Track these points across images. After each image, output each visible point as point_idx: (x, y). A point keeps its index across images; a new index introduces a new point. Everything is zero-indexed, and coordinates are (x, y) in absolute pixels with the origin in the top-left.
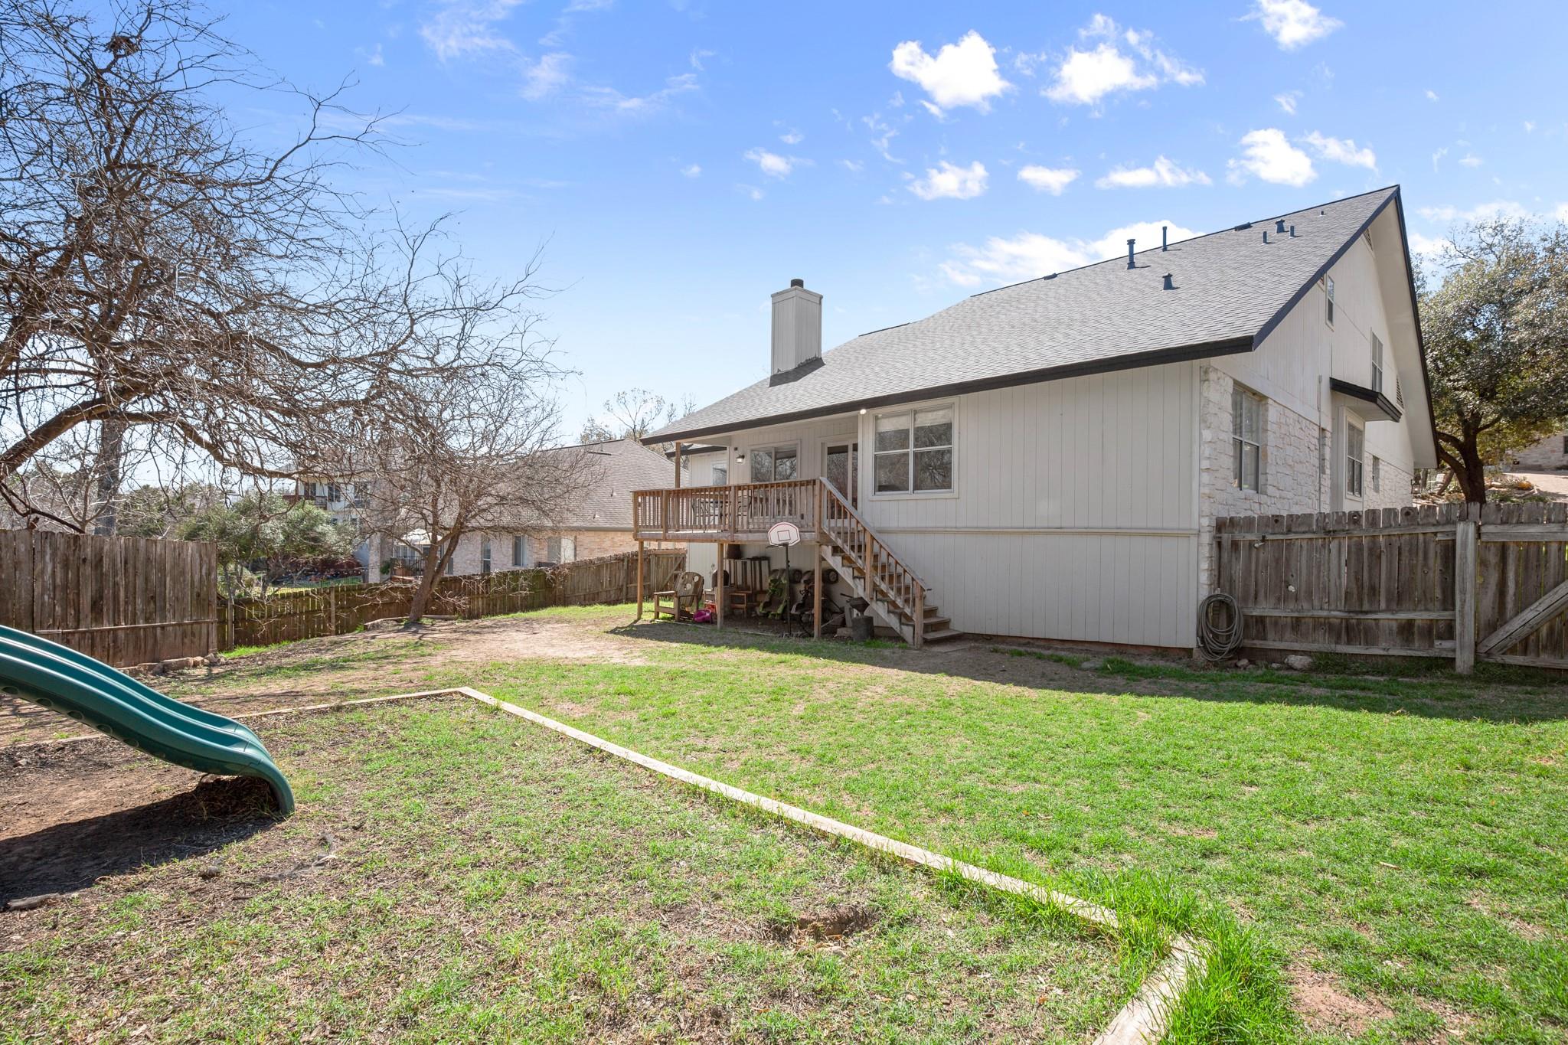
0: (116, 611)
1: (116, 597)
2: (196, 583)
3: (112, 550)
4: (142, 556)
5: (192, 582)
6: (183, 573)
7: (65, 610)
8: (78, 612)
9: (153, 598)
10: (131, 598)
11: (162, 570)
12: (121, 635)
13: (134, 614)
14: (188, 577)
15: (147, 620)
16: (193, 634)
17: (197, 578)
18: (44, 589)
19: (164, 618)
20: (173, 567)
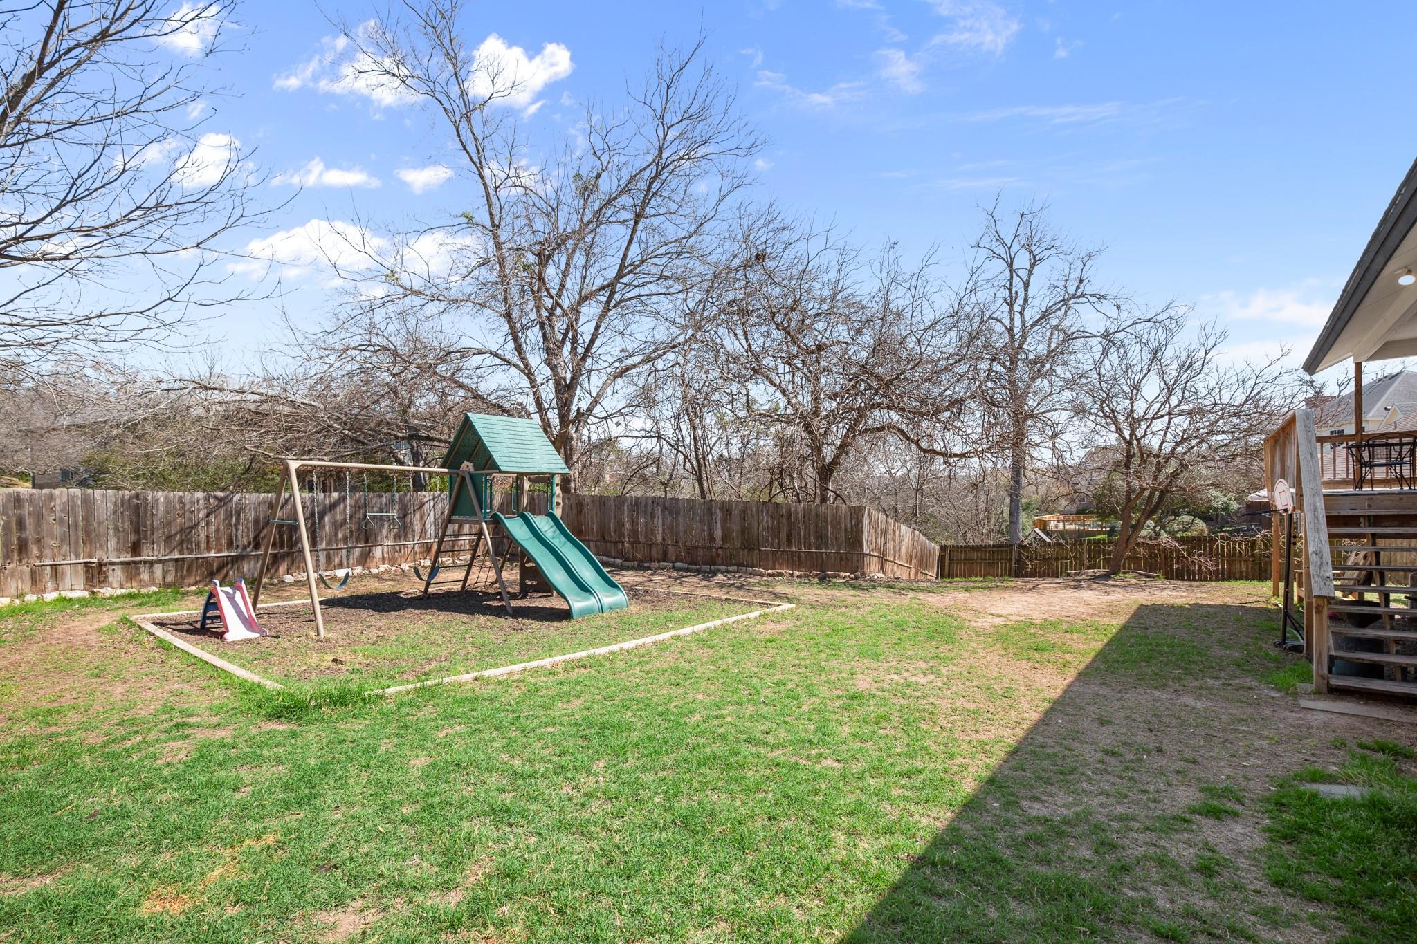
0: (800, 542)
1: (799, 534)
2: (849, 530)
3: (796, 510)
4: (813, 513)
5: (846, 529)
6: (839, 523)
7: (773, 540)
8: (779, 541)
9: (821, 537)
10: (808, 535)
11: (826, 521)
12: (802, 555)
13: (810, 545)
14: (843, 526)
15: (817, 549)
16: (848, 560)
17: (849, 526)
18: (763, 529)
19: (827, 548)
20: (832, 520)
